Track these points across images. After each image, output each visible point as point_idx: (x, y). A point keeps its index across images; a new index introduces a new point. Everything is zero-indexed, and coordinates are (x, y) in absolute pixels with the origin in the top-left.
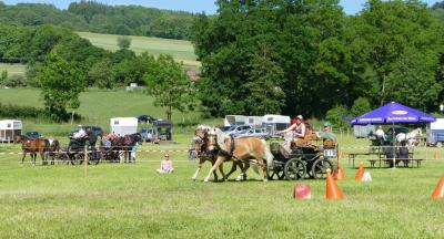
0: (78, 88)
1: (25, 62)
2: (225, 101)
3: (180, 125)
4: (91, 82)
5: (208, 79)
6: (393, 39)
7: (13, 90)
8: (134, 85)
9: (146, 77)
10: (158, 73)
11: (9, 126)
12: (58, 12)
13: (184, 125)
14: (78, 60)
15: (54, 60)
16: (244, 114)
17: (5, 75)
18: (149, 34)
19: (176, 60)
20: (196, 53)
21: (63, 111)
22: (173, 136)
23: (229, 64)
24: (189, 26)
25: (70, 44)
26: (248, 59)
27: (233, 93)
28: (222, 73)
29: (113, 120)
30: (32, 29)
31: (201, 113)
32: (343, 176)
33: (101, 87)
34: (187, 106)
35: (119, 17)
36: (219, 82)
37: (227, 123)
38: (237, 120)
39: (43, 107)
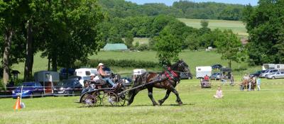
0: (177, 50)
1: (148, 37)
2: (263, 55)
3: (235, 70)
4: (185, 47)
5: (253, 43)
7: (142, 52)
8: (210, 48)
9: (216, 43)
10: (223, 40)
11: (139, 72)
12: (167, 8)
13: (238, 70)
14: (178, 34)
15: (165, 34)
16: (274, 63)
17: (137, 44)
18: (219, 18)
19: (234, 33)
20: (247, 28)
21: (169, 63)
23: (265, 34)
24: (241, 12)
25: (173, 25)
26: (276, 30)
27: (268, 51)
28: (261, 40)
29: (197, 68)
30: (152, 17)
31: (248, 63)
33: (191, 49)
34: (240, 59)
35: (202, 9)
36: (260, 45)
37: (264, 69)
38: (270, 67)
39: (158, 62)
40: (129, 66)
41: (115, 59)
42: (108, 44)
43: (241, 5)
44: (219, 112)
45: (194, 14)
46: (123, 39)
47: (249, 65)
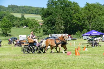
0: (10, 27)
2: (49, 30)
4: (14, 26)
5: (44, 25)
6: (93, 14)
8: (25, 27)
9: (28, 24)
10: (31, 23)
12: (5, 8)
15: (5, 20)
16: (54, 34)
18: (29, 13)
19: (36, 20)
20: (42, 18)
21: (7, 34)
23: (50, 21)
24: (39, 11)
25: (8, 16)
26: (55, 20)
27: (51, 28)
28: (48, 23)
29: (20, 36)
31: (43, 34)
32: (80, 49)
33: (17, 27)
34: (39, 32)
35: (21, 9)
37: (50, 36)
38: (52, 35)
39: (1, 33)
43: (39, 8)
45: (18, 11)
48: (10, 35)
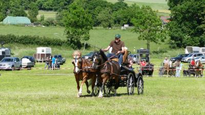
0: (88, 27)
1: (56, 10)
2: (187, 37)
3: (154, 52)
4: (98, 24)
5: (175, 22)
7: (48, 28)
8: (126, 26)
9: (133, 20)
10: (141, 18)
11: (43, 51)
14: (90, 9)
15: (75, 8)
16: (198, 46)
17: (42, 18)
19: (153, 10)
21: (78, 42)
22: (150, 60)
26: (202, 9)
27: (192, 32)
28: (184, 19)
31: (168, 45)
33: (105, 27)
34: (160, 40)
36: (183, 24)
37: (187, 52)
38: (193, 50)
39: (66, 39)
40: (32, 43)
41: (16, 35)
42: (8, 17)
44: (133, 101)
46: (27, 12)
47: (170, 47)
48: (87, 45)
